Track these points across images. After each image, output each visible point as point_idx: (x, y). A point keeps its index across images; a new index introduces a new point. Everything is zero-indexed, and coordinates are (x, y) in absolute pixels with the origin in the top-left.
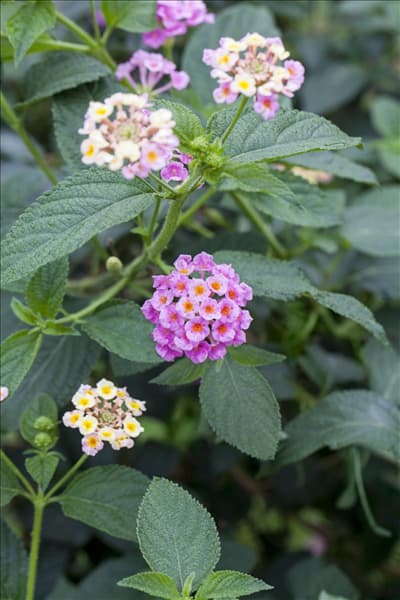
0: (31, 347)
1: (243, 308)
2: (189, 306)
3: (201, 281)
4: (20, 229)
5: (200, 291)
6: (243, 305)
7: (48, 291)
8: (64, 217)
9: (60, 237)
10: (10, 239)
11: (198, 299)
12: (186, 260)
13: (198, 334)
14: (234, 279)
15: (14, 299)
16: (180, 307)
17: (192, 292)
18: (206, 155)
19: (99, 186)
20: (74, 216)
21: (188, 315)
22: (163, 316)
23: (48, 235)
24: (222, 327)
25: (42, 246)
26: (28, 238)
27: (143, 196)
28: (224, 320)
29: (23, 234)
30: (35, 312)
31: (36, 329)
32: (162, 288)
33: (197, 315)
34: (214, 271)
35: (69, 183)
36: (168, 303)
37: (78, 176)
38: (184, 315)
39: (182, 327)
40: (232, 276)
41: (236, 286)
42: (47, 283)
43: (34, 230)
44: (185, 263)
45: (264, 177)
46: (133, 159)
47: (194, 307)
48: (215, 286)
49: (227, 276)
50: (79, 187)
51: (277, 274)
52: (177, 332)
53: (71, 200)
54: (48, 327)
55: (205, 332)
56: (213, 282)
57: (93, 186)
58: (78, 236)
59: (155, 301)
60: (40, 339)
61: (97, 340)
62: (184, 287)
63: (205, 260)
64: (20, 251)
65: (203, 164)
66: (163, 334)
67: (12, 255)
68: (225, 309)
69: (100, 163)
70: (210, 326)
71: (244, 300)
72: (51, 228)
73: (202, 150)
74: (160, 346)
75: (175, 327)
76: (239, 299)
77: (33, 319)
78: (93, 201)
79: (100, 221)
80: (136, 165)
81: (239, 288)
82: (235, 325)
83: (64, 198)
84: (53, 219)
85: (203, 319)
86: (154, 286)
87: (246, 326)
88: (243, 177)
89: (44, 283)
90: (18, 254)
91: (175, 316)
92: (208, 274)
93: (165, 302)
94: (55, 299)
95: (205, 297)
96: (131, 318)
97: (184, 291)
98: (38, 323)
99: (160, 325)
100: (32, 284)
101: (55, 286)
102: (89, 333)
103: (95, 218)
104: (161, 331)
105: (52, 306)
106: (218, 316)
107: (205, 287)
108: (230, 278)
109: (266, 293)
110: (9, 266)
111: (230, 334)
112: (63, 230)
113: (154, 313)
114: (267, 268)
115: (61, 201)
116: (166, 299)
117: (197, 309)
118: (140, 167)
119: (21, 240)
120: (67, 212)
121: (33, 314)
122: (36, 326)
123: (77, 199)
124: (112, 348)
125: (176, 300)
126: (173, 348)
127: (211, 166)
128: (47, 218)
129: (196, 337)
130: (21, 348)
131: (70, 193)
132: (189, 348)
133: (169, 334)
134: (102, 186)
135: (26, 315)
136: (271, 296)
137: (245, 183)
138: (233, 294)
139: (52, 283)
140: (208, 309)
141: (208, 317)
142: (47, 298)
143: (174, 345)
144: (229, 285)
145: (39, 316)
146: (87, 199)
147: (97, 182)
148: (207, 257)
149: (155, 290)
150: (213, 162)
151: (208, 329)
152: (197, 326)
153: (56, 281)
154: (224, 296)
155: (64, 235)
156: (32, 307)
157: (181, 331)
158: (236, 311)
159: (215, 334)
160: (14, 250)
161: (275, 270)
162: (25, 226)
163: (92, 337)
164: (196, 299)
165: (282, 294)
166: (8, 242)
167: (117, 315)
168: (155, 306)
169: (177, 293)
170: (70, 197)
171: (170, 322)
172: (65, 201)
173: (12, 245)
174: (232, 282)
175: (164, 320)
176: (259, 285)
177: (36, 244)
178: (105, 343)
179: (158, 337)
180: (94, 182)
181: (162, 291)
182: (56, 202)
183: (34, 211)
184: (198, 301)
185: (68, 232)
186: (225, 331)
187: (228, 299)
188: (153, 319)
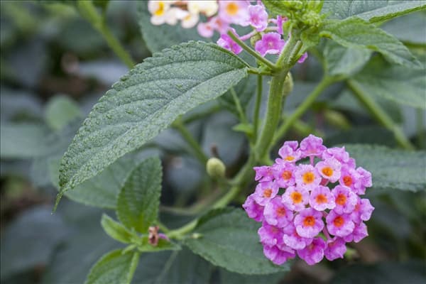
0: (127, 268)
1: (361, 197)
2: (297, 197)
3: (310, 166)
4: (94, 120)
5: (309, 179)
6: (362, 193)
7: (142, 203)
8: (144, 103)
9: (140, 125)
10: (84, 133)
11: (307, 188)
12: (292, 146)
13: (311, 229)
14: (350, 164)
15: (105, 217)
16: (287, 198)
17: (299, 181)
18: (302, 13)
19: (183, 65)
20: (155, 101)
21: (297, 207)
22: (269, 210)
23: (127, 125)
24: (339, 219)
25: (120, 137)
26: (104, 130)
27: (234, 72)
28: (340, 210)
29: (98, 126)
30: (129, 228)
31: (131, 247)
32: (265, 179)
33: (307, 206)
34: (324, 155)
35: (149, 64)
36: (273, 195)
37: (158, 56)
38: (293, 208)
39: (291, 222)
40: (347, 159)
41: (352, 171)
42: (140, 193)
43: (111, 121)
44: (290, 150)
45: (371, 33)
46: (210, 13)
47: (303, 198)
48: (327, 172)
49: (341, 160)
50: (160, 68)
51: (404, 166)
52: (285, 229)
53: (151, 83)
54: (144, 243)
55: (319, 226)
56: (325, 167)
57: (176, 66)
58: (160, 121)
59: (258, 196)
60: (135, 258)
61: (201, 254)
62: (290, 176)
63: (314, 144)
64: (96, 146)
65: (300, 25)
66: (270, 233)
67: (88, 151)
68: (340, 198)
69: (172, 21)
70: (324, 219)
71: (362, 187)
72: (131, 117)
73: (297, 7)
74: (268, 247)
75: (283, 223)
76: (356, 186)
77: (127, 236)
78: (177, 82)
79: (185, 102)
80: (214, 20)
81: (356, 173)
82: (354, 216)
83: (143, 82)
84: (131, 106)
85: (314, 211)
86: (256, 179)
87: (367, 216)
88: (346, 35)
89: (136, 194)
90: (94, 149)
91: (283, 210)
92: (319, 159)
93: (269, 196)
94: (149, 210)
95: (315, 186)
96: (239, 227)
97: (291, 181)
98: (133, 241)
99: (266, 224)
100: (122, 195)
101: (148, 195)
102: (191, 247)
103: (179, 100)
104: (267, 230)
105: (147, 219)
106: (332, 205)
107: (314, 173)
108: (343, 163)
109: (391, 184)
110: (83, 163)
111: (349, 227)
112: (143, 118)
113: (258, 209)
114: (393, 160)
115: (140, 86)
116: (271, 191)
117: (307, 199)
118: (219, 22)
119: (96, 133)
120: (148, 97)
121: (127, 230)
122: (131, 244)
123: (158, 82)
124: (217, 261)
125: (282, 191)
126: (283, 249)
127: (308, 26)
128: (125, 106)
129: (308, 232)
130: (116, 271)
131: (150, 75)
132: (301, 246)
133: (278, 232)
134: (188, 65)
135: (119, 232)
136: (397, 186)
137: (348, 41)
138: (348, 180)
139: (145, 193)
140: (320, 198)
141: (320, 208)
142: (141, 210)
143: (284, 245)
144: (343, 169)
145: (133, 232)
146: (170, 81)
147: (181, 62)
148: (315, 141)
149: (257, 182)
150: (310, 21)
151: (321, 223)
152: (309, 219)
153: (148, 190)
154: (337, 183)
155: (144, 122)
156: (124, 223)
157: (290, 227)
158: (353, 200)
159: (330, 228)
160: (89, 144)
161: (402, 162)
162: (100, 117)
163: (195, 252)
164: (305, 188)
165: (410, 184)
166: (82, 136)
167: (223, 225)
168: (259, 201)
169: (283, 183)
170: (151, 80)
171: (276, 218)
172: (145, 85)
173: (86, 139)
174: (346, 166)
175: (269, 216)
176: (384, 178)
177: (112, 136)
178: (210, 257)
179: (264, 236)
180: (177, 61)
181: (265, 183)
182: (135, 87)
183: (109, 99)
184: (307, 191)
185: (148, 119)
186: (342, 224)
187: (343, 187)
188: (258, 217)
